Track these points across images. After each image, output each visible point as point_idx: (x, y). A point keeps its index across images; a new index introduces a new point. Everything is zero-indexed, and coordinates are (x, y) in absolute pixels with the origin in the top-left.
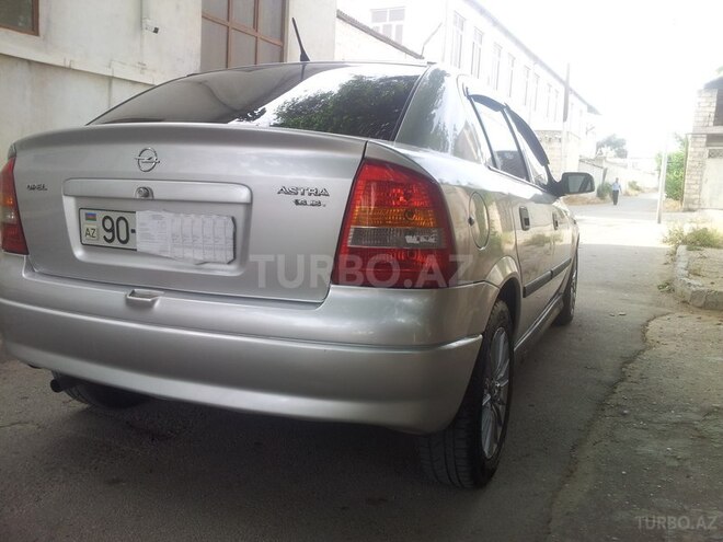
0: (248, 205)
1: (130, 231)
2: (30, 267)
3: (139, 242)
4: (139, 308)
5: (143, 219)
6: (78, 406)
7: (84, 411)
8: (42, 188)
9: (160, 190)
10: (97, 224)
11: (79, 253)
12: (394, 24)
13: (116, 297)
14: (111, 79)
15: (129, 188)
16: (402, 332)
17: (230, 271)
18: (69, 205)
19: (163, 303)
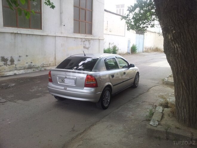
0: (76, 79)
1: (64, 81)
2: (53, 84)
3: (65, 82)
4: (65, 89)
5: (65, 80)
6: (57, 100)
7: (58, 101)
8: (54, 75)
9: (67, 77)
10: (61, 80)
11: (59, 83)
12: (122, 8)
13: (63, 88)
14: (55, 36)
15: (64, 76)
16: (92, 92)
17: (75, 85)
18: (58, 78)
19: (68, 89)
